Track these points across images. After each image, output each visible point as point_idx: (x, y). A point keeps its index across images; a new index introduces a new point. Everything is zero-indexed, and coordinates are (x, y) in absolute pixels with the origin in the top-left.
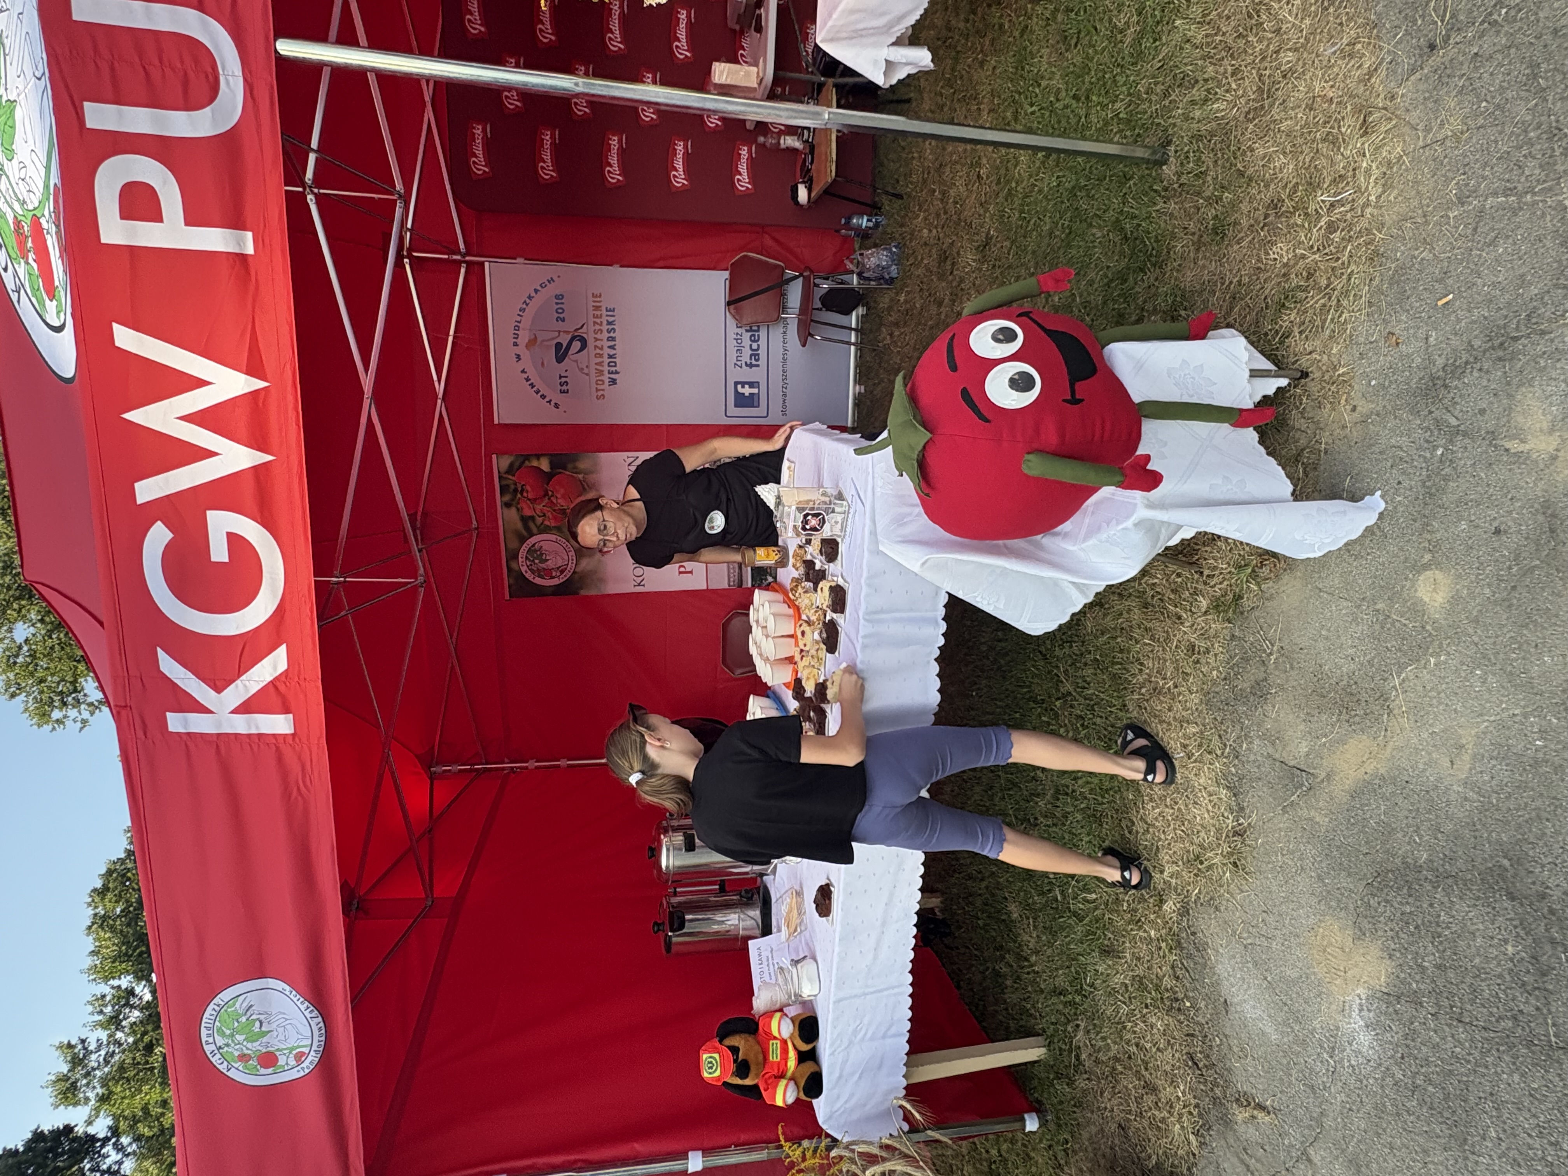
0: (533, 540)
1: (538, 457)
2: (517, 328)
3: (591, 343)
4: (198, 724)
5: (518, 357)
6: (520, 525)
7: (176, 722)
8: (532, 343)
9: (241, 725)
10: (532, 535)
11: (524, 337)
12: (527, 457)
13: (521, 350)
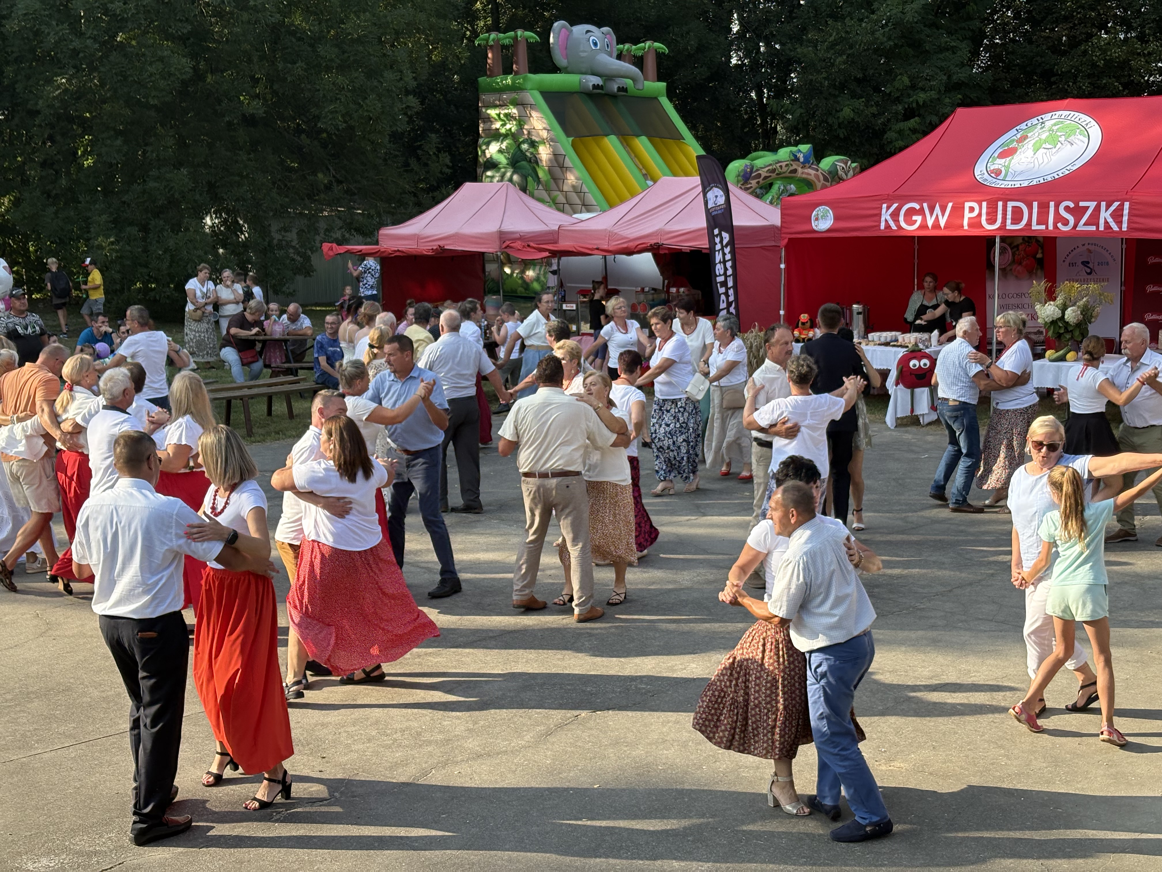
0: (1009, 250)
1: (1042, 253)
2: (1095, 245)
3: (1089, 277)
4: (884, 210)
5: (1084, 245)
6: (1015, 244)
7: (885, 206)
8: (1090, 251)
9: (883, 219)
10: (1012, 249)
11: (1092, 248)
12: (1042, 248)
13: (1087, 246)
